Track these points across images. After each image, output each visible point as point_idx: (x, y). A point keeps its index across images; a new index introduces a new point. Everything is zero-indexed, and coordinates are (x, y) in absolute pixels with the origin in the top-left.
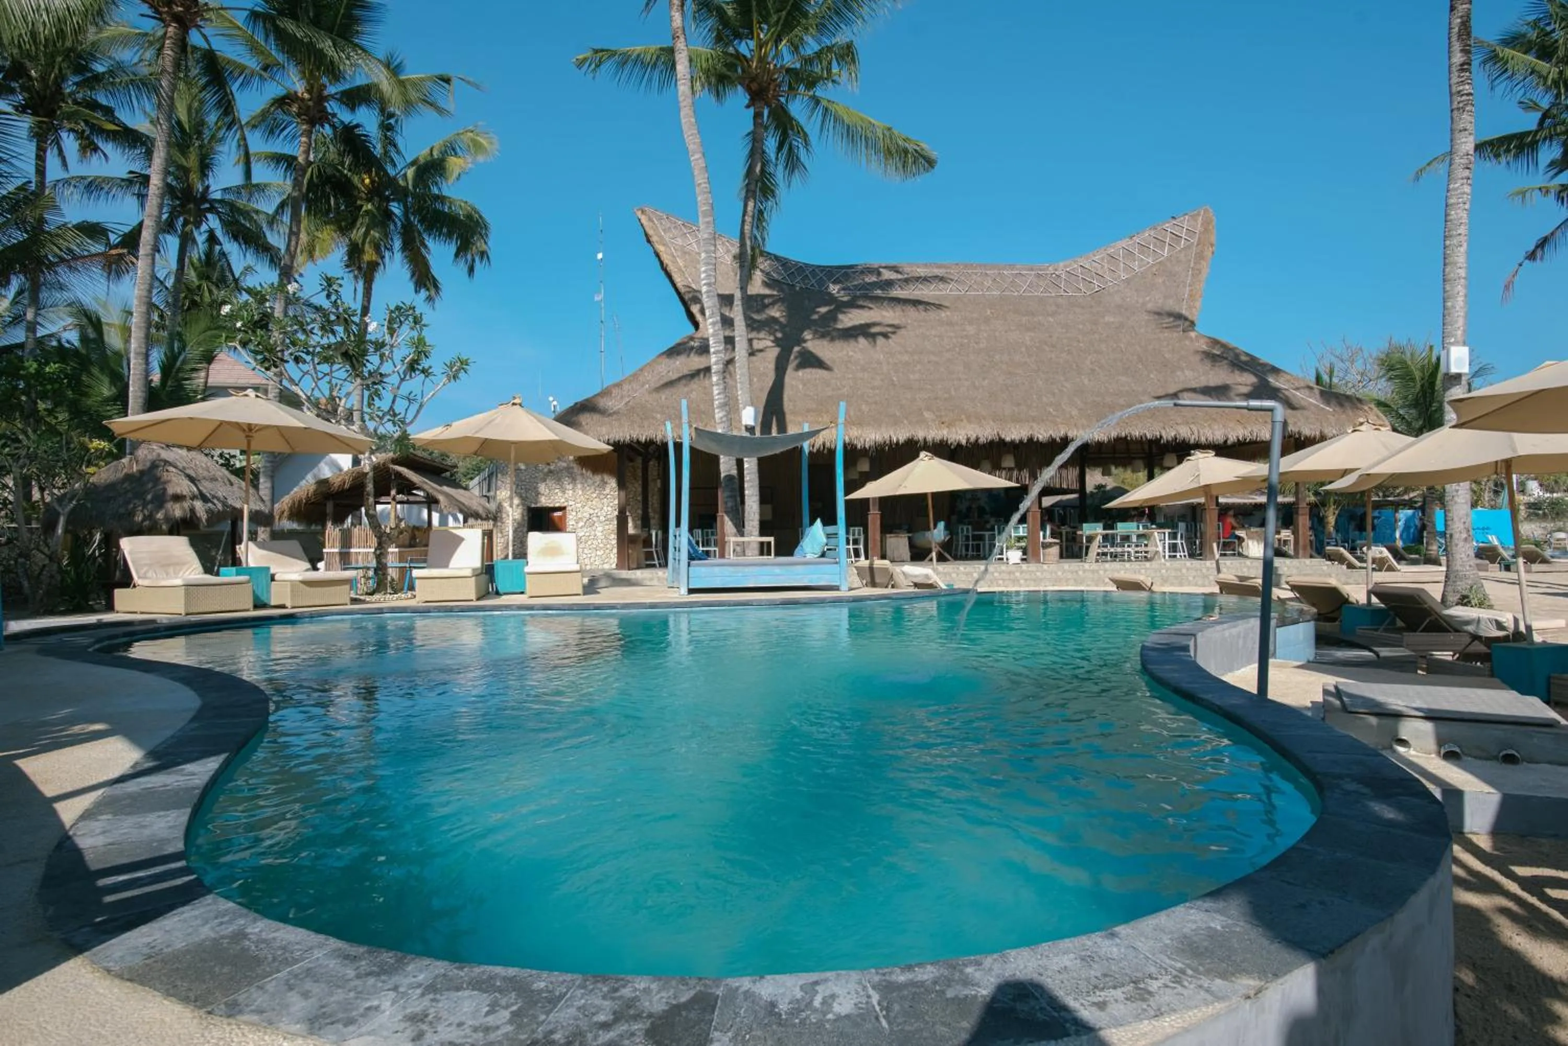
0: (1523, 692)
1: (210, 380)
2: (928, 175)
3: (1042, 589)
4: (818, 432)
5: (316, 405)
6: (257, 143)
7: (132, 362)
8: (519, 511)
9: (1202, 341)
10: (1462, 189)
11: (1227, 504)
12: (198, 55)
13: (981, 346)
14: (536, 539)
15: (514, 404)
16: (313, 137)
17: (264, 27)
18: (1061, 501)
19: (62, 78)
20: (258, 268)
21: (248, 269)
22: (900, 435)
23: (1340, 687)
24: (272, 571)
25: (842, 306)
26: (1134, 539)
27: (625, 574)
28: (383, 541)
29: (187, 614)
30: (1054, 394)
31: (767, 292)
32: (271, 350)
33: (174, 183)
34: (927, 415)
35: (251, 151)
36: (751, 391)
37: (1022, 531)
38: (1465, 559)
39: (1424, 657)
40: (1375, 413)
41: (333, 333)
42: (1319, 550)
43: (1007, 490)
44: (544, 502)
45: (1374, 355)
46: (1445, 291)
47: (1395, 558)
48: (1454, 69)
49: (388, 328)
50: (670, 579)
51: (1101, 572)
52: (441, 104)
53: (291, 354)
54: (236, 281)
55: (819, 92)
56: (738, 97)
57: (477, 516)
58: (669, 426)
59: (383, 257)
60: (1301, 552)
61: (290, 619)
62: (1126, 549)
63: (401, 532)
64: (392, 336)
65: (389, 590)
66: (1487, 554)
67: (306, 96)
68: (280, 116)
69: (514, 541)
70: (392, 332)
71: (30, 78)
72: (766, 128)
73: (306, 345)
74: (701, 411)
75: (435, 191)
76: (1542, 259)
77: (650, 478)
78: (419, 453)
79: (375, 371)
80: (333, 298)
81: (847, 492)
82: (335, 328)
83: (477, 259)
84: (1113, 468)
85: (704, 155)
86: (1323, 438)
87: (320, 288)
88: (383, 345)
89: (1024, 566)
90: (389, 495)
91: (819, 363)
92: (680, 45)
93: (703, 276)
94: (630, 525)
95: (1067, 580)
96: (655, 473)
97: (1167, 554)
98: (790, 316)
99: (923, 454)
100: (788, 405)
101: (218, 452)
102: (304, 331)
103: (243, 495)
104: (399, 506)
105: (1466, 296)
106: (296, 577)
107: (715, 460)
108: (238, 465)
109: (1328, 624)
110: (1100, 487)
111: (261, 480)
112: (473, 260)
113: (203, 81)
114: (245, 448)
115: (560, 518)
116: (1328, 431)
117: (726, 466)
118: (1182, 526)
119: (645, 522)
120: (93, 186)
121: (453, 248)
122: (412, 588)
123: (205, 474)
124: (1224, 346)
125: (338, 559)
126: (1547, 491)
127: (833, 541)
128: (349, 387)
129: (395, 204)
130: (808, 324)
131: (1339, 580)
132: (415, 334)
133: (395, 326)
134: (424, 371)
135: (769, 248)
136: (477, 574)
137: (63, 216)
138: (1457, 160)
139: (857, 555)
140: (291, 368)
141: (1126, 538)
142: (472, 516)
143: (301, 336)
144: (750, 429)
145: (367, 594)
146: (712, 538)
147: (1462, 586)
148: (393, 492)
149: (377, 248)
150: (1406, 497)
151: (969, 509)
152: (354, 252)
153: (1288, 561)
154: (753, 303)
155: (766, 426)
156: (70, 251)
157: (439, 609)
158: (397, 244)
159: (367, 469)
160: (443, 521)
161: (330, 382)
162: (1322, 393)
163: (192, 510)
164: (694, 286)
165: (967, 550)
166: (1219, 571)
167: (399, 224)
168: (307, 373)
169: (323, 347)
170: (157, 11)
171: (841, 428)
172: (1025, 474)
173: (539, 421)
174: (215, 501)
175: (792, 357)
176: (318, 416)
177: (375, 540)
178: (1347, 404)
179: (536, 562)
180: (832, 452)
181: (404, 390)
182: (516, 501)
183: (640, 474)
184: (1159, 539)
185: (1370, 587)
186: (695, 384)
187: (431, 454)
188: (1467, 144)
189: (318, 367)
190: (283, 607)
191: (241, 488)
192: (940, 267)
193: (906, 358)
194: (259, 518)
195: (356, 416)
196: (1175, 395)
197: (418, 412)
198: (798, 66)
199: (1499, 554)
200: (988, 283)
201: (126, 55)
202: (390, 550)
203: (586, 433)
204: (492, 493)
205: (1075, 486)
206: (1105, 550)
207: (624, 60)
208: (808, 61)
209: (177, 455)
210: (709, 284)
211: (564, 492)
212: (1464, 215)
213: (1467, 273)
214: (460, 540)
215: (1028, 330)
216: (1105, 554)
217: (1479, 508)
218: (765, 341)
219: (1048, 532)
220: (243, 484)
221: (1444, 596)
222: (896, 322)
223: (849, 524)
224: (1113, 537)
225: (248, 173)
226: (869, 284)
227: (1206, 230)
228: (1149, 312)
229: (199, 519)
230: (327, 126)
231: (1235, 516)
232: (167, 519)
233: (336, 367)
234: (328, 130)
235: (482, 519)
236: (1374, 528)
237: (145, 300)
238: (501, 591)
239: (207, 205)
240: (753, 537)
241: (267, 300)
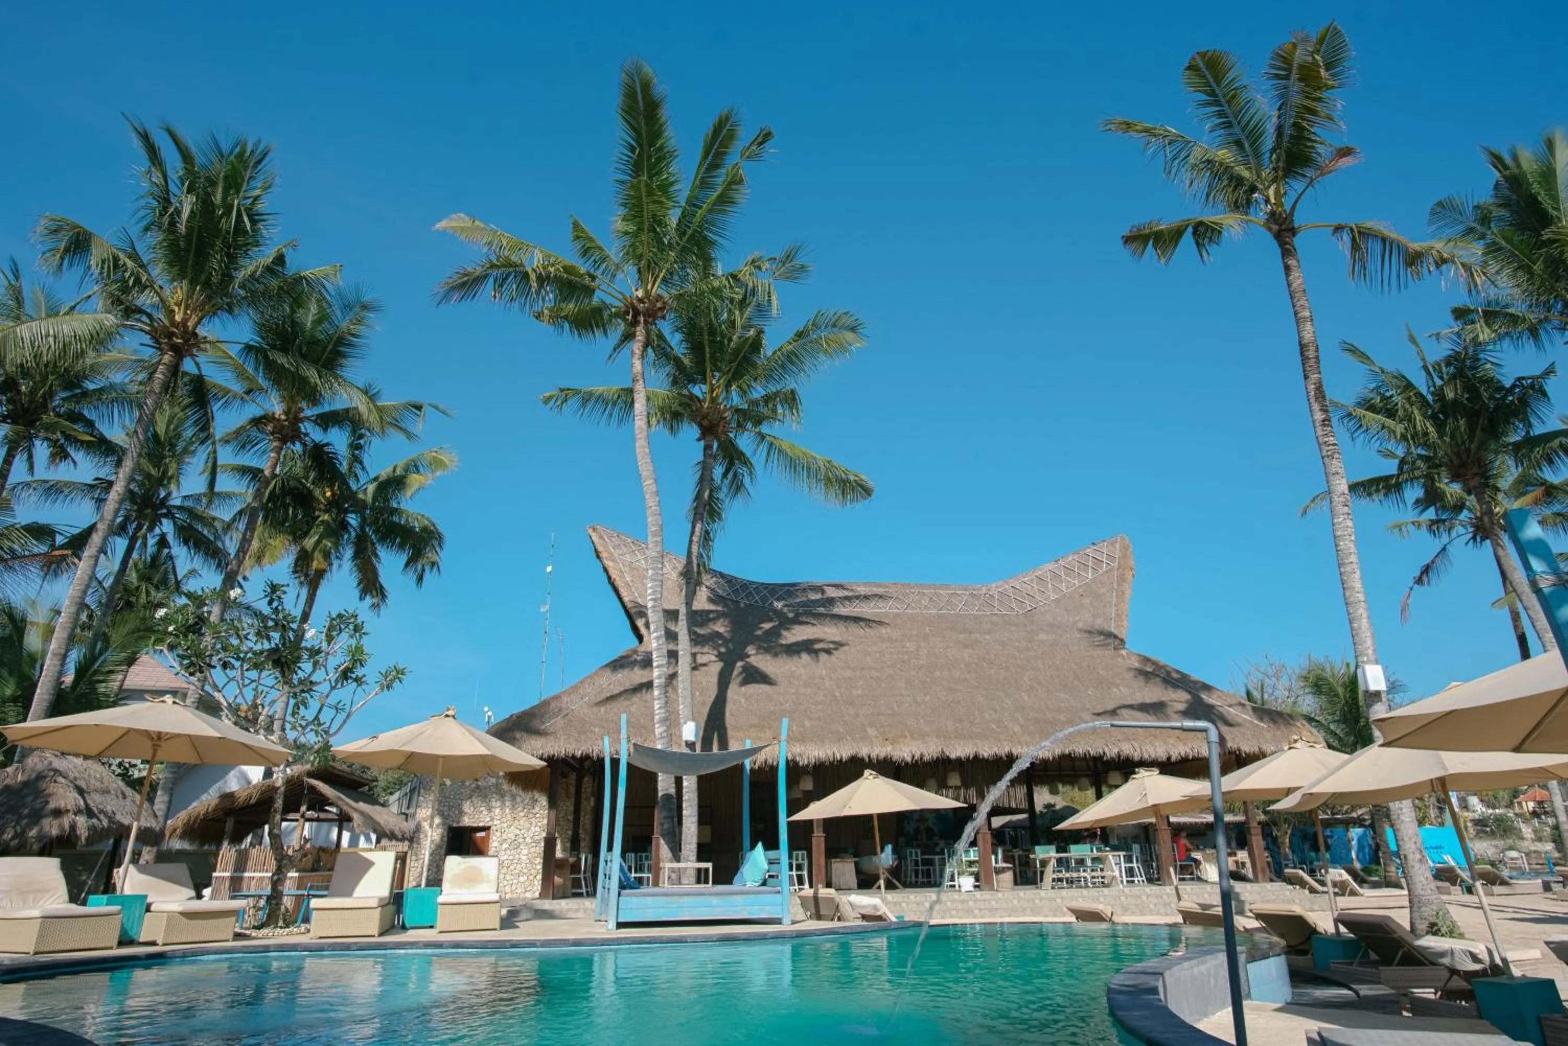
0: (1516, 1037)
1: (126, 683)
2: (866, 502)
3: (998, 920)
4: (761, 748)
5: (234, 710)
6: (226, 456)
7: (48, 662)
8: (439, 831)
9: (1134, 658)
10: (1346, 524)
11: (1179, 824)
12: (186, 379)
13: (922, 662)
14: (454, 864)
15: (447, 716)
16: (283, 452)
17: (256, 358)
18: (1010, 822)
19: (50, 394)
20: (204, 572)
21: (192, 573)
22: (844, 752)
23: (1324, 1034)
24: (149, 900)
25: (786, 623)
26: (1089, 863)
27: (548, 905)
28: (283, 863)
29: (36, 953)
30: (995, 711)
31: (712, 607)
32: (199, 655)
33: (136, 489)
34: (871, 731)
35: (219, 463)
36: (693, 705)
37: (973, 855)
38: (1425, 882)
39: (1405, 995)
40: (1307, 731)
41: (269, 639)
42: (1278, 873)
43: (955, 810)
44: (467, 821)
45: (1298, 671)
46: (1349, 614)
47: (1355, 881)
48: (1317, 424)
49: (327, 635)
50: (598, 910)
51: (1059, 901)
52: (411, 428)
53: (220, 660)
54: (178, 583)
55: (765, 429)
56: (690, 432)
57: (392, 836)
58: (606, 740)
59: (331, 565)
60: (1260, 876)
61: (158, 959)
62: (1082, 874)
63: (305, 855)
64: (329, 644)
65: (280, 924)
66: (1445, 875)
67: (283, 417)
68: (254, 433)
69: (429, 865)
70: (330, 639)
71: (19, 392)
72: (715, 457)
73: (238, 650)
74: (641, 726)
75: (395, 505)
76: (1429, 584)
77: (584, 796)
78: (337, 765)
79: (305, 679)
80: (275, 604)
81: (790, 814)
82: (272, 634)
83: (427, 568)
84: (1060, 787)
85: (656, 481)
86: (1264, 756)
87: (263, 594)
88: (319, 652)
89: (978, 894)
90: (298, 811)
91: (763, 678)
92: (639, 387)
93: (649, 591)
94: (559, 847)
95: (1024, 910)
96: (589, 790)
97: (1125, 879)
98: (733, 631)
99: (867, 772)
100: (729, 720)
101: (118, 760)
102: (239, 636)
103: (135, 810)
104: (307, 824)
105: (1369, 618)
106: (176, 907)
107: (652, 778)
108: (136, 775)
109: (1300, 958)
110: (1049, 806)
111: (159, 793)
112: (423, 570)
113: (187, 401)
114: (149, 758)
115: (483, 838)
116: (1268, 748)
117: (665, 785)
118: (1136, 848)
119: (574, 845)
120: (53, 490)
121: (403, 558)
122: (306, 920)
123: (98, 785)
124: (1154, 663)
125: (227, 885)
126: (1488, 806)
127: (773, 866)
128: (274, 694)
129: (353, 516)
130: (751, 639)
131: (1303, 907)
132: (353, 642)
133: (334, 633)
134: (357, 680)
135: (715, 565)
136: (383, 905)
137: (14, 517)
138: (1336, 499)
139: (801, 882)
140: (218, 675)
141: (1081, 862)
142: (386, 836)
143: (235, 642)
144: (691, 745)
145: (255, 928)
146: (646, 863)
147: (1428, 912)
148: (303, 808)
149: (327, 555)
150: (1354, 815)
151: (917, 830)
152: (303, 559)
153: (1248, 886)
154: (697, 618)
155: (707, 743)
156: (12, 550)
157: (333, 947)
158: (349, 553)
159: (279, 783)
160: (354, 842)
161: (255, 690)
162: (1255, 710)
163: (73, 827)
164: (640, 601)
165: (917, 876)
166: (1179, 899)
167: (353, 534)
168: (233, 679)
169: (255, 653)
170: (157, 342)
171: (784, 744)
172: (972, 792)
173: (473, 735)
174: (102, 817)
175: (735, 673)
176: (236, 724)
177: (274, 862)
178: (1280, 721)
179: (450, 892)
180: (774, 769)
181: (332, 700)
182: (437, 820)
183: (572, 789)
184: (1115, 863)
185: (1336, 914)
186: (636, 699)
187: (350, 766)
188: (1341, 486)
189: (246, 674)
190: (153, 943)
191: (133, 802)
192: (879, 586)
193: (848, 673)
194: (149, 837)
195: (277, 726)
196: (1113, 713)
197: (344, 722)
198: (746, 406)
199: (1457, 876)
200: (925, 601)
201: (118, 378)
202: (290, 875)
203: (519, 748)
204: (411, 811)
205: (1024, 805)
206: (1060, 875)
207: (586, 398)
208: (755, 403)
209: (73, 765)
210: (654, 600)
211: (490, 810)
212: (1352, 545)
213: (1366, 597)
214: (370, 864)
215: (966, 647)
216: (1060, 880)
217: (1428, 826)
218: (708, 656)
219: (1000, 856)
220: (138, 797)
221: (1412, 924)
222: (837, 639)
223: (792, 847)
224: (1068, 860)
225: (212, 484)
226: (812, 601)
227: (1125, 555)
228: (1080, 630)
229: (78, 838)
230: (298, 444)
231: (1188, 836)
232: (39, 838)
233: (265, 673)
234: (298, 447)
235: (397, 840)
236: (1328, 848)
237: (77, 600)
238: (407, 925)
239: (165, 511)
240: (690, 863)
241: (206, 605)
